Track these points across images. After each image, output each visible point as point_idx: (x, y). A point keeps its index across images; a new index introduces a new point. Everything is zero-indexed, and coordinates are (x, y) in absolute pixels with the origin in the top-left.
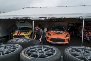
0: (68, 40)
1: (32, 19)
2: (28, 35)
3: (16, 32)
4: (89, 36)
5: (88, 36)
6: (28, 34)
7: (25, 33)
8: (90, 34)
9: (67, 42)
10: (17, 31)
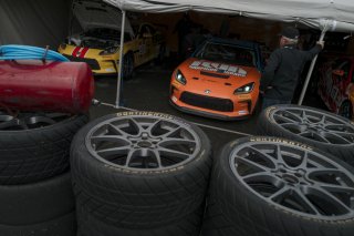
0: (246, 104)
1: (120, 6)
2: (113, 61)
3: (73, 43)
4: (344, 99)
5: (339, 98)
6: (113, 57)
7: (101, 54)
8: (347, 93)
9: (242, 113)
10: (78, 42)
